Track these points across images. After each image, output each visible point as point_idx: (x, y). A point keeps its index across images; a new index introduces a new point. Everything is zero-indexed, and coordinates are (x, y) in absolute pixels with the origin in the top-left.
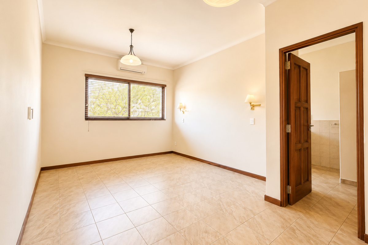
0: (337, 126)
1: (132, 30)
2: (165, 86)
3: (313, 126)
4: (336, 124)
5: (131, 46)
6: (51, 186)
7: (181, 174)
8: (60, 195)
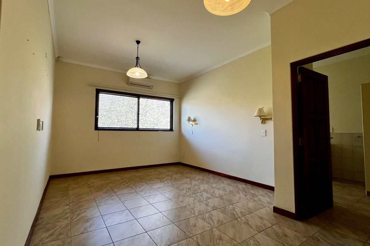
0: (360, 139)
1: (138, 42)
2: (173, 100)
3: (332, 138)
4: (359, 137)
5: (137, 58)
6: (61, 193)
7: (191, 184)
8: (70, 202)
